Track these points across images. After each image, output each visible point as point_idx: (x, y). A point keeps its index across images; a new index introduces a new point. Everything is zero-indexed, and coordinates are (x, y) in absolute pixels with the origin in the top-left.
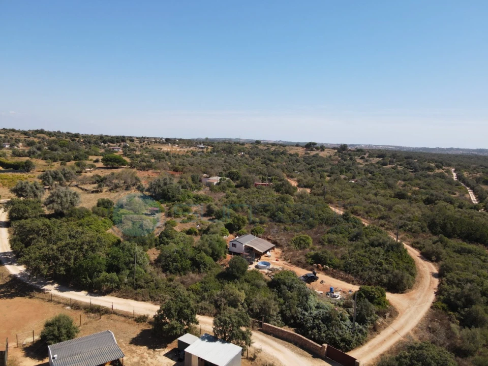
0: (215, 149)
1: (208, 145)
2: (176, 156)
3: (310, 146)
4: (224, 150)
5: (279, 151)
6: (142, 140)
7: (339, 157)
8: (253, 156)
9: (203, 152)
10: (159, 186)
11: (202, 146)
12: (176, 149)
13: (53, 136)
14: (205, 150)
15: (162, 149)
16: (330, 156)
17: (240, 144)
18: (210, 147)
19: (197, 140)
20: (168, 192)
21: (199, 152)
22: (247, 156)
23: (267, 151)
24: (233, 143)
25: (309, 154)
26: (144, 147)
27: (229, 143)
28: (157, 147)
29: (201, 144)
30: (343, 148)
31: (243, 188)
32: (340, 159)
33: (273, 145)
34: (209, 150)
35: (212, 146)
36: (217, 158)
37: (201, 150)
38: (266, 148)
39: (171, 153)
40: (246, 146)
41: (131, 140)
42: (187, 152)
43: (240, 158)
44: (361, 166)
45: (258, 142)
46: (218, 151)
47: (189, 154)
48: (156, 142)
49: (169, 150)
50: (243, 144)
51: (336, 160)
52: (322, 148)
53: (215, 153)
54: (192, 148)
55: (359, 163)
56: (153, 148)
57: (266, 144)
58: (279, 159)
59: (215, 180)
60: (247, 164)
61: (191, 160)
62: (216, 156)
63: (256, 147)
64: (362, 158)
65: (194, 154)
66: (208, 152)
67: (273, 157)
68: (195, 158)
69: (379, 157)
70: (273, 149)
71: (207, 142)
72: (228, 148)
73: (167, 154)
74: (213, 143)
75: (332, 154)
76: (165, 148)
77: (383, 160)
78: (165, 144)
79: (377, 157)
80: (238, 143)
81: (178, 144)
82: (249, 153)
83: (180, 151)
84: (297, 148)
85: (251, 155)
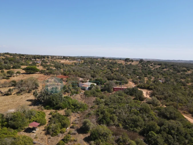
0: (85, 62)
1: (82, 60)
2: (67, 65)
3: (127, 60)
4: (90, 62)
5: (113, 62)
6: (52, 57)
7: (141, 65)
8: (103, 65)
9: (80, 63)
10: (47, 94)
11: (79, 60)
12: (67, 62)
13: (12, 56)
14: (81, 62)
15: (60, 62)
16: (137, 65)
17: (96, 59)
18: (83, 61)
19: (77, 57)
20: (53, 100)
21: (78, 63)
22: (100, 65)
23: (108, 62)
24: (93, 58)
25: (127, 63)
26: (52, 61)
27: (91, 59)
28: (58, 61)
29: (79, 59)
30: (141, 61)
31: (106, 92)
32: (141, 66)
33: (110, 59)
34: (83, 62)
35: (84, 60)
36: (87, 66)
37: (79, 62)
38: (107, 61)
39: (65, 64)
40: (99, 60)
41: (48, 57)
42: (72, 63)
43: (97, 66)
44: (152, 69)
45: (103, 58)
46: (87, 63)
47: (73, 64)
48: (59, 58)
49: (64, 62)
50: (97, 59)
51: (140, 67)
52: (132, 61)
53: (85, 64)
54: (75, 61)
55: (151, 68)
56: (56, 61)
57: (107, 59)
58: (115, 66)
59: (88, 84)
60: (101, 70)
61: (74, 68)
62: (86, 65)
63: (103, 60)
64: (152, 65)
65: (75, 64)
66: (82, 63)
67: (112, 65)
68: (76, 66)
69: (159, 65)
70: (110, 61)
71: (82, 58)
72: (91, 61)
73: (63, 64)
74: (84, 59)
75: (137, 64)
76: (63, 61)
77: (161, 66)
78: (63, 59)
79: (158, 65)
80: (95, 59)
81: (68, 59)
82: (101, 64)
83: (69, 63)
84: (121, 61)
85: (102, 64)
